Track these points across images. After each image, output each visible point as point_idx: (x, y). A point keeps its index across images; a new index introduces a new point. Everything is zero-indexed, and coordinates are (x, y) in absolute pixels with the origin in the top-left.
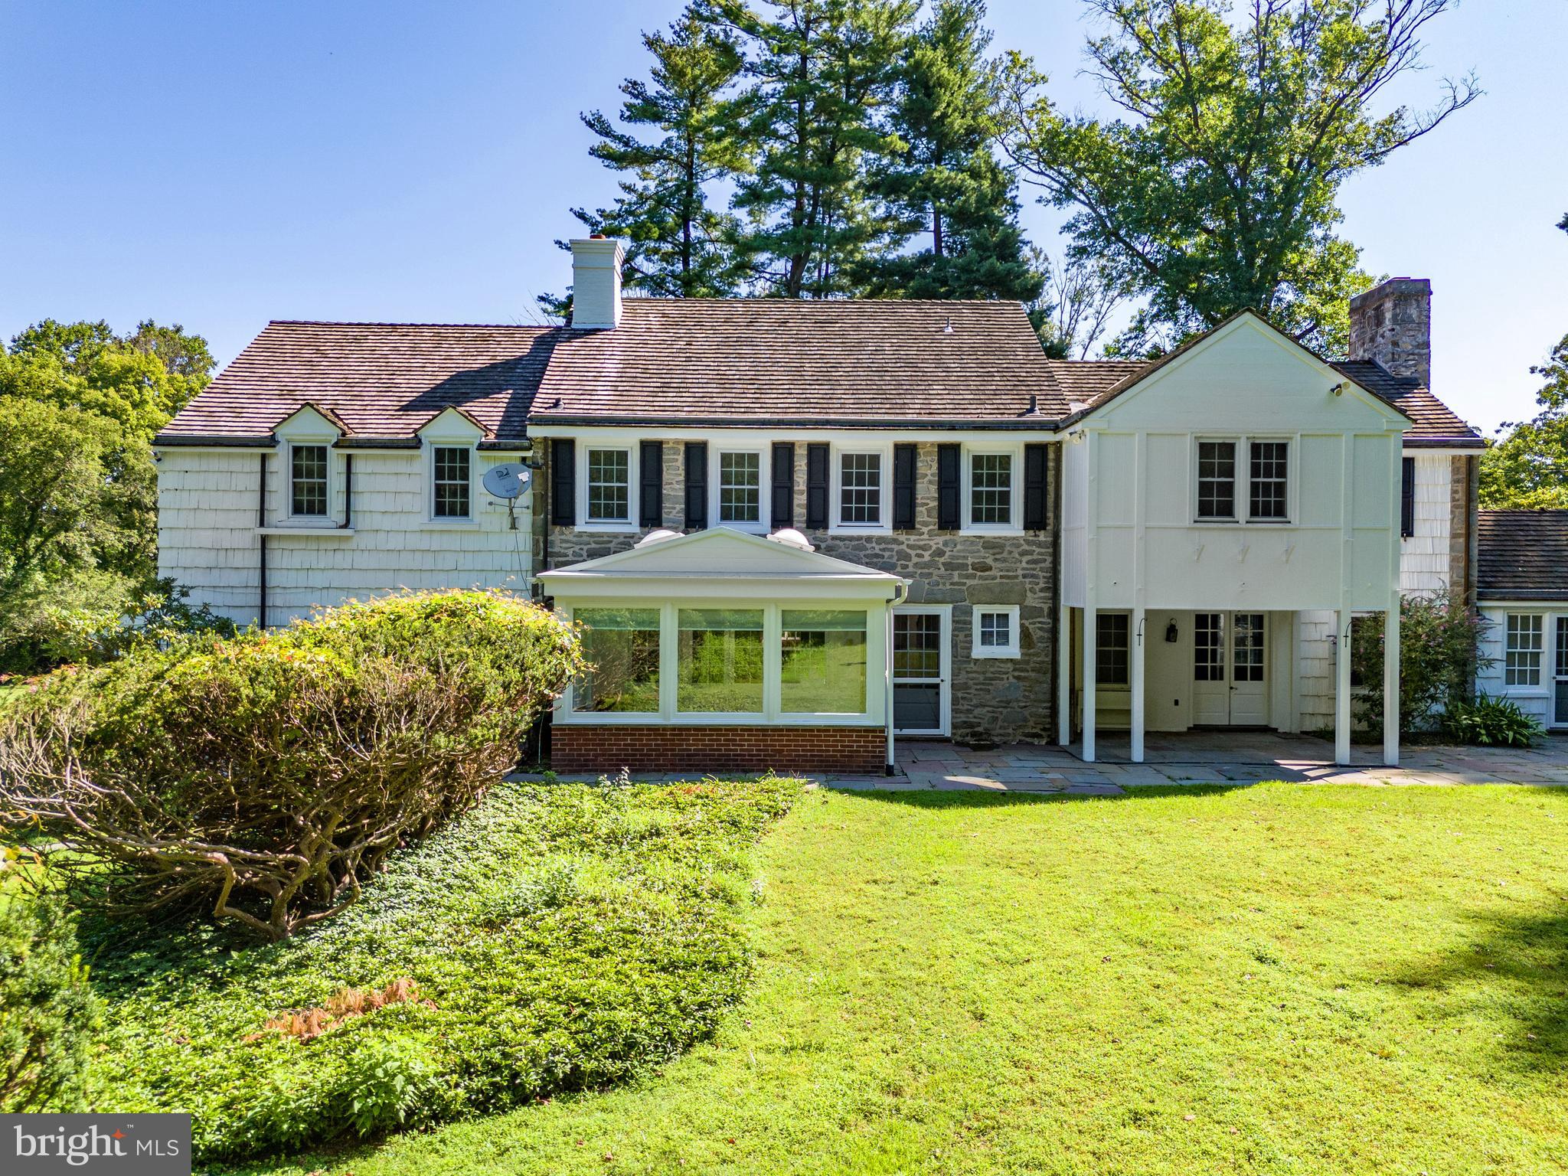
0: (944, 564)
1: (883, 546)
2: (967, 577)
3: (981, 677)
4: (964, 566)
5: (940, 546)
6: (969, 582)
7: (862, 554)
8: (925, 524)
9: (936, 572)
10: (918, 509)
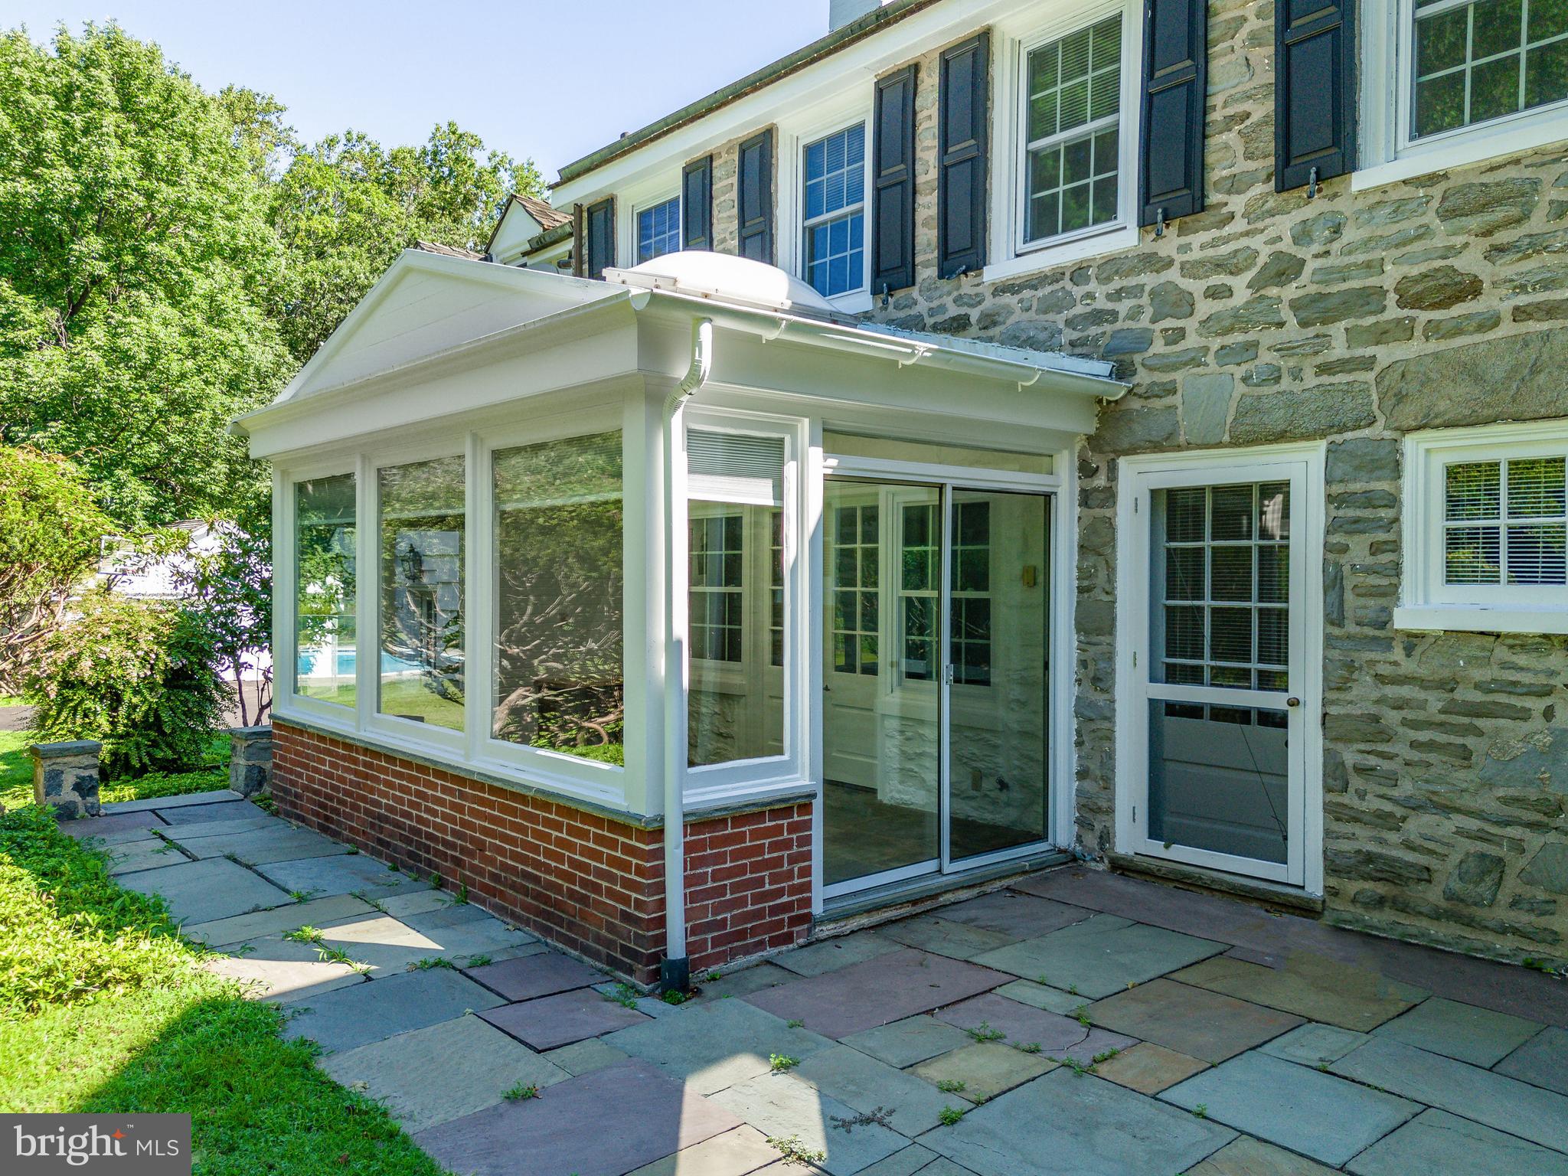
0: (1295, 306)
1: (1117, 283)
2: (1381, 335)
3: (1435, 702)
4: (1369, 299)
5: (1286, 246)
6: (1385, 354)
7: (1060, 319)
8: (1235, 186)
9: (1270, 337)
10: (1215, 141)
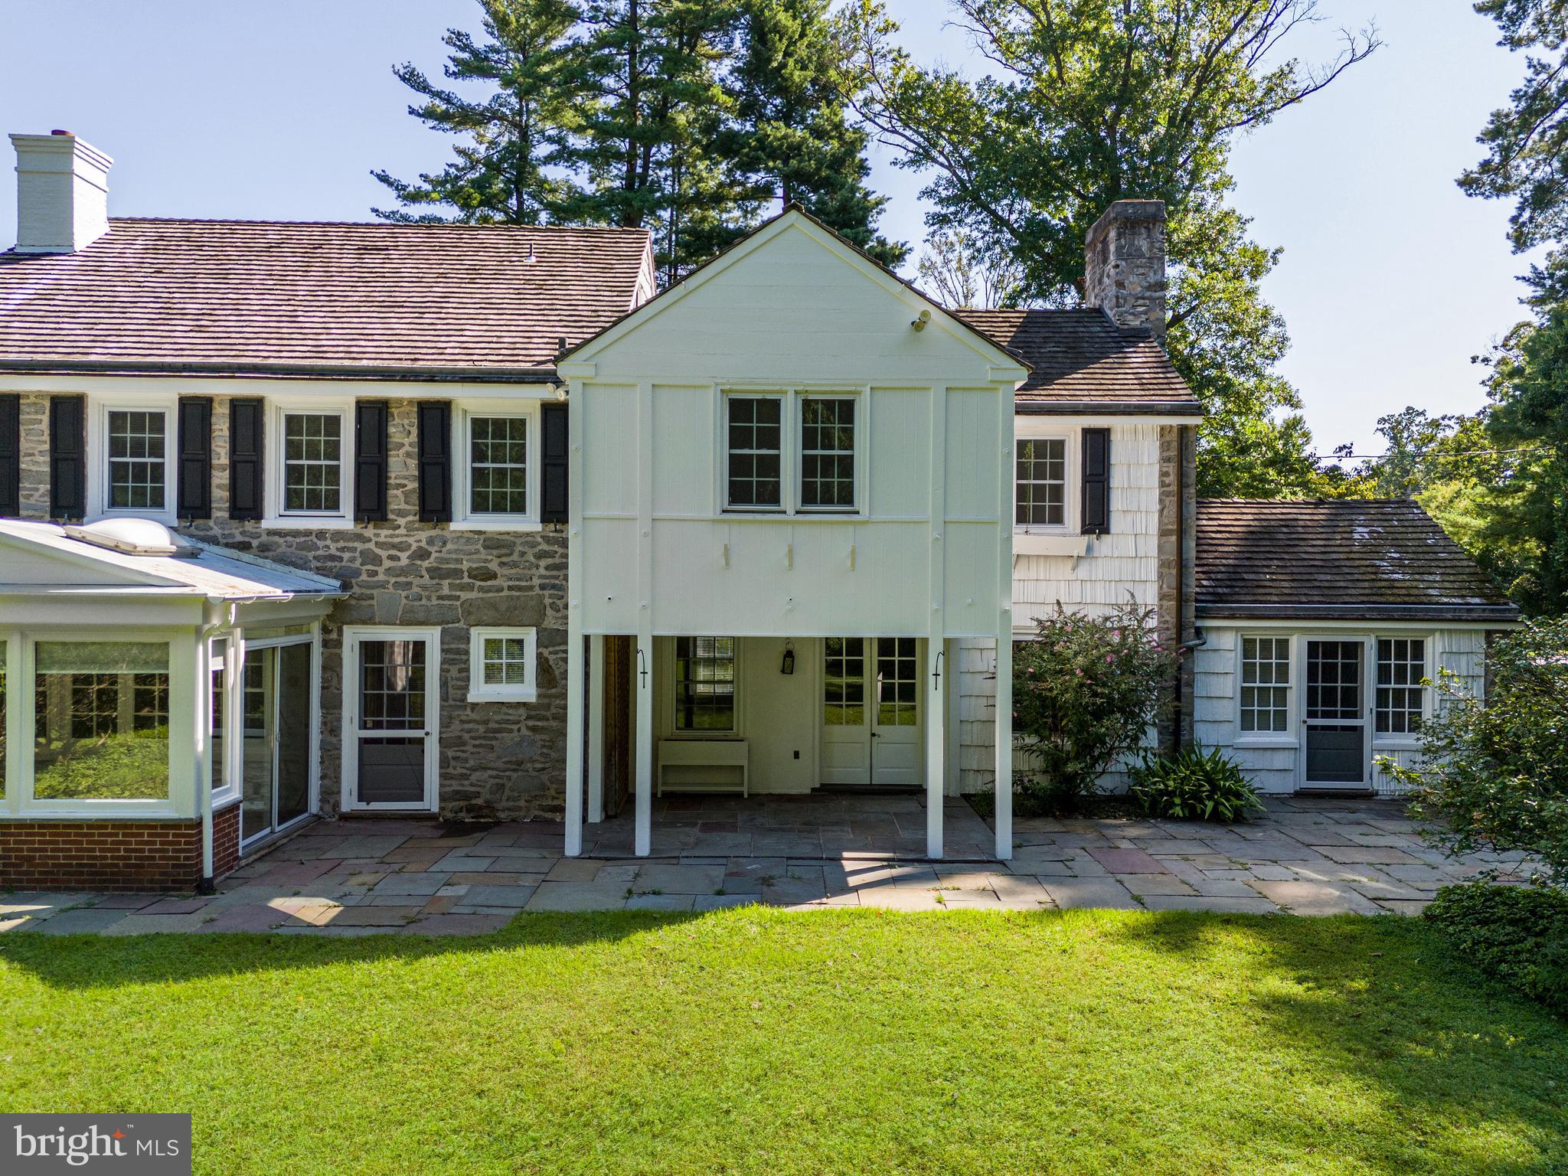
0: (428, 570)
1: (341, 544)
2: (463, 588)
3: (482, 729)
4: (457, 573)
5: (423, 544)
6: (465, 595)
7: (311, 555)
8: (401, 513)
9: (417, 581)
10: (392, 492)
